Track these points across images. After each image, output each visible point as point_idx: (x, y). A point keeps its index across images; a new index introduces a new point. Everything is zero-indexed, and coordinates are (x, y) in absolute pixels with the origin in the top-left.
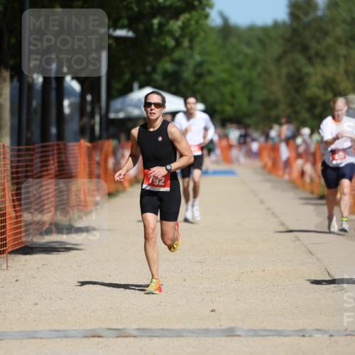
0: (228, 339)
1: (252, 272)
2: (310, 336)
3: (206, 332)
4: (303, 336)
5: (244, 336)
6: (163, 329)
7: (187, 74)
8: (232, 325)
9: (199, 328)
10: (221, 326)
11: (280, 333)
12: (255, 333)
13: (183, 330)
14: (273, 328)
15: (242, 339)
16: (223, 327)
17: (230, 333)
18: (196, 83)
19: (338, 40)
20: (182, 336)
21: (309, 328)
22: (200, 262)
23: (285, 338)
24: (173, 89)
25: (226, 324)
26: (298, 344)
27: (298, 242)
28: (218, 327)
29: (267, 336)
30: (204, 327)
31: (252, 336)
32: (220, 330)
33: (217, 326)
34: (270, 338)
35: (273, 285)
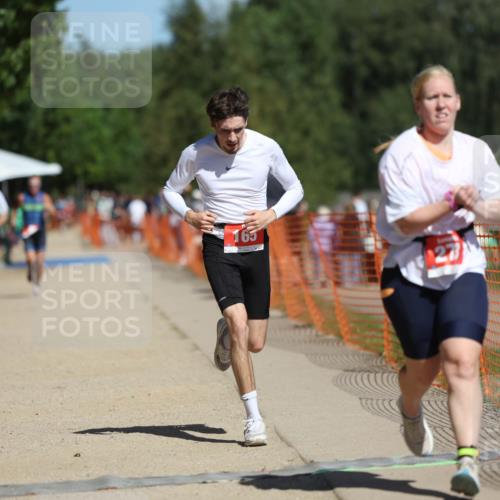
0: (98, 493)
1: (133, 397)
2: (214, 482)
3: (67, 486)
4: (204, 482)
5: (121, 488)
6: (6, 486)
7: (34, 123)
8: (103, 473)
9: (58, 480)
10: (88, 475)
11: (171, 481)
12: (137, 483)
13: (35, 485)
14: (163, 474)
15: (118, 492)
16: (92, 477)
17: (101, 484)
18: (47, 136)
19: (247, 67)
20: (33, 494)
21: (212, 471)
22: (59, 388)
23: (180, 487)
24: (16, 146)
25: (96, 472)
26: (197, 494)
27: (198, 352)
28: (86, 478)
29: (155, 485)
30: (64, 479)
31: (132, 487)
32: (87, 482)
33: (83, 476)
34: (158, 487)
35: (163, 414)
